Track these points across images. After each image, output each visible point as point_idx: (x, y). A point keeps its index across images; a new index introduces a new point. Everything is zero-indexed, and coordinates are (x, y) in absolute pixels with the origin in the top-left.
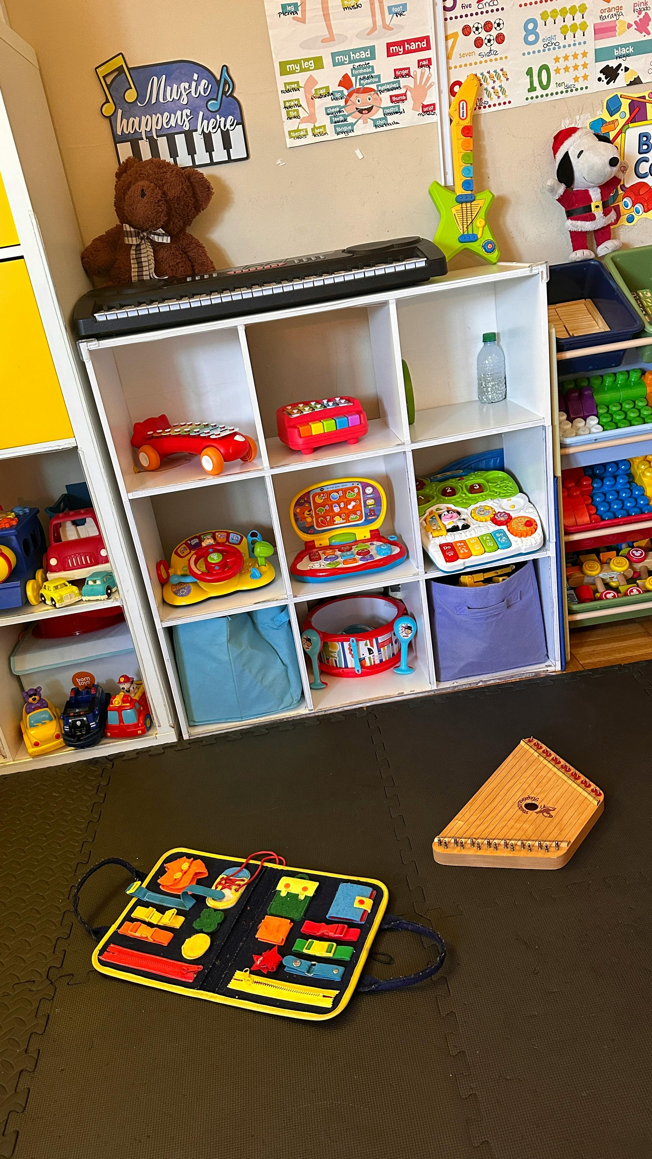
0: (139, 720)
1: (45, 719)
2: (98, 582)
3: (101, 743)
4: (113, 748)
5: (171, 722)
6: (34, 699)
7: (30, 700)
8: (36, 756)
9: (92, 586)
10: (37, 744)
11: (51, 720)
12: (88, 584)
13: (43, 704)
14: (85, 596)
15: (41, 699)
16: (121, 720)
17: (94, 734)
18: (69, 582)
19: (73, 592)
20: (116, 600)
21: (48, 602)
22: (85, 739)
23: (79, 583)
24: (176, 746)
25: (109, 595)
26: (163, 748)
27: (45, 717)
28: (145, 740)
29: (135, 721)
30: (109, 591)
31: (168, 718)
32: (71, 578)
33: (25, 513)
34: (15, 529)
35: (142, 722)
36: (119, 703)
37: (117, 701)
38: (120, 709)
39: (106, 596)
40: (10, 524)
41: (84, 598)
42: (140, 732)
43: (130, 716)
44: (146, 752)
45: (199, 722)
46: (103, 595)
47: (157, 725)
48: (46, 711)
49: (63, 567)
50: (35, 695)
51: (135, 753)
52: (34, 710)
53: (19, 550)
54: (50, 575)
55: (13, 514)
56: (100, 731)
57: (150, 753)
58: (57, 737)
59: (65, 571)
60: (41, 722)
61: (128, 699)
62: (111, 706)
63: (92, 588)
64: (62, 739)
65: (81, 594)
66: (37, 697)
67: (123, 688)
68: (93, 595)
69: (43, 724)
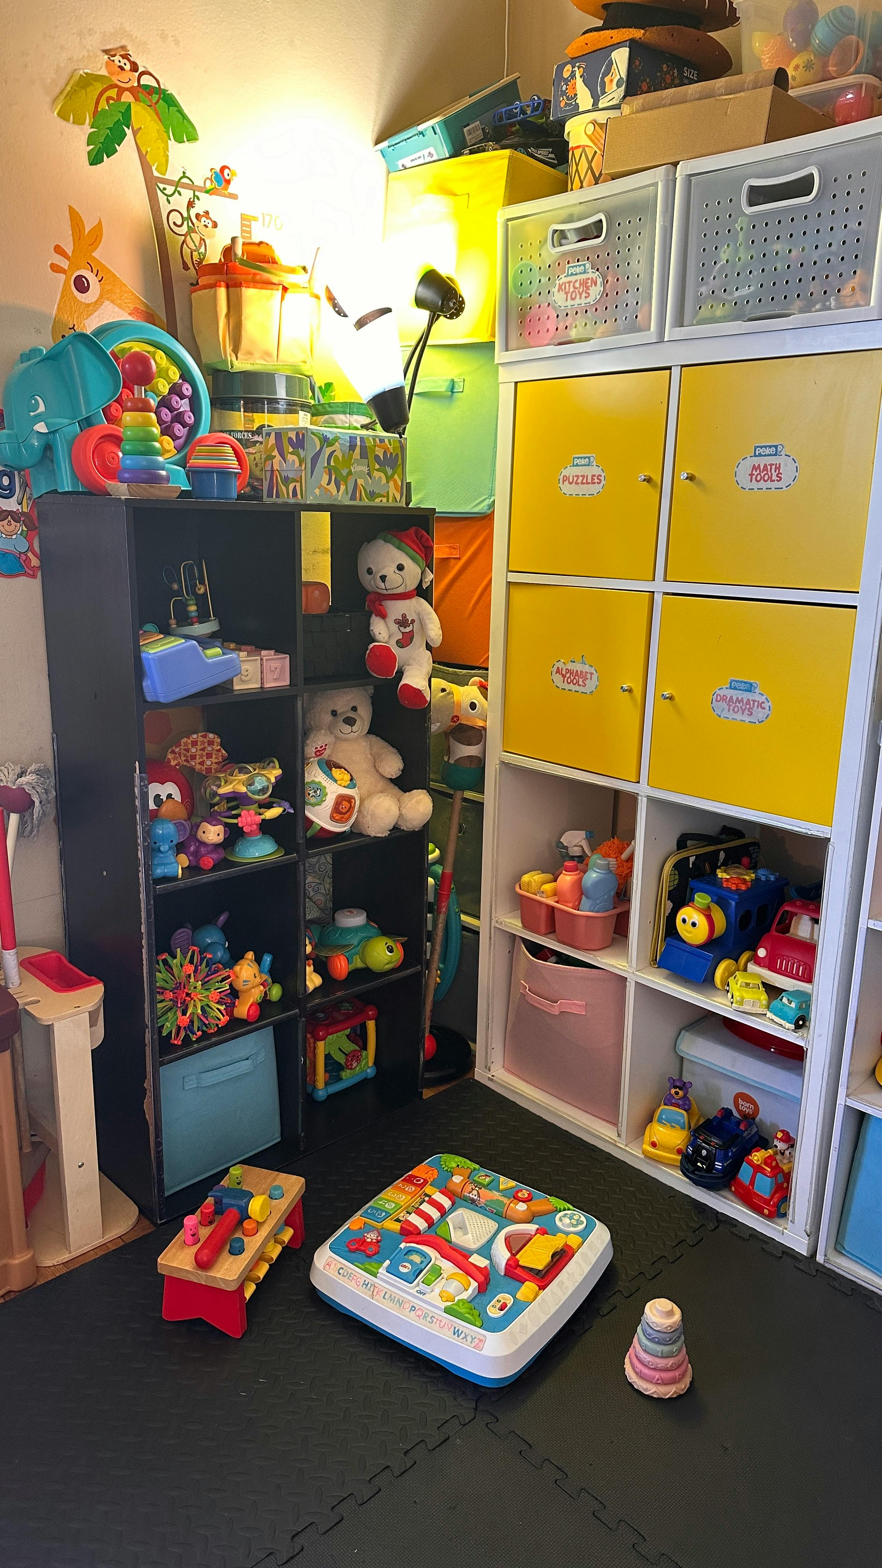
0: (772, 1196)
1: (678, 1122)
2: (793, 1005)
3: (722, 1193)
4: (730, 1208)
5: (808, 1227)
6: (677, 1093)
7: (673, 1091)
8: (648, 1157)
9: (784, 1005)
10: (654, 1145)
11: (683, 1128)
12: (781, 1000)
13: (685, 1105)
14: (771, 1012)
15: (685, 1097)
16: (752, 1183)
17: (714, 1177)
18: (765, 984)
19: (759, 1000)
20: (802, 1037)
21: (729, 995)
22: (701, 1176)
23: (773, 992)
24: (801, 1261)
25: (798, 1027)
26: (783, 1252)
27: (679, 1121)
28: (769, 1225)
29: (767, 1196)
30: (801, 1023)
31: (807, 1220)
32: (768, 980)
33: (768, 881)
34: (739, 895)
35: (776, 1200)
36: (758, 1160)
37: (758, 1157)
38: (757, 1169)
39: (792, 1027)
40: (737, 887)
41: (769, 1015)
42: (766, 1212)
43: (764, 1186)
44: (762, 1240)
45: (848, 1252)
46: (790, 1023)
47: (790, 1218)
48: (682, 1115)
49: (770, 964)
50: (681, 1089)
51: (750, 1232)
52: (672, 1105)
53: (733, 920)
54: (751, 967)
55: (753, 875)
56: (722, 1178)
57: (764, 1246)
58: (679, 1152)
59: (770, 969)
60: (671, 1123)
61: (771, 1163)
62: (750, 1157)
63: (782, 1007)
64: (680, 1157)
65: (768, 1007)
66: (681, 1093)
67: (776, 1147)
68: (780, 1017)
69: (672, 1126)
